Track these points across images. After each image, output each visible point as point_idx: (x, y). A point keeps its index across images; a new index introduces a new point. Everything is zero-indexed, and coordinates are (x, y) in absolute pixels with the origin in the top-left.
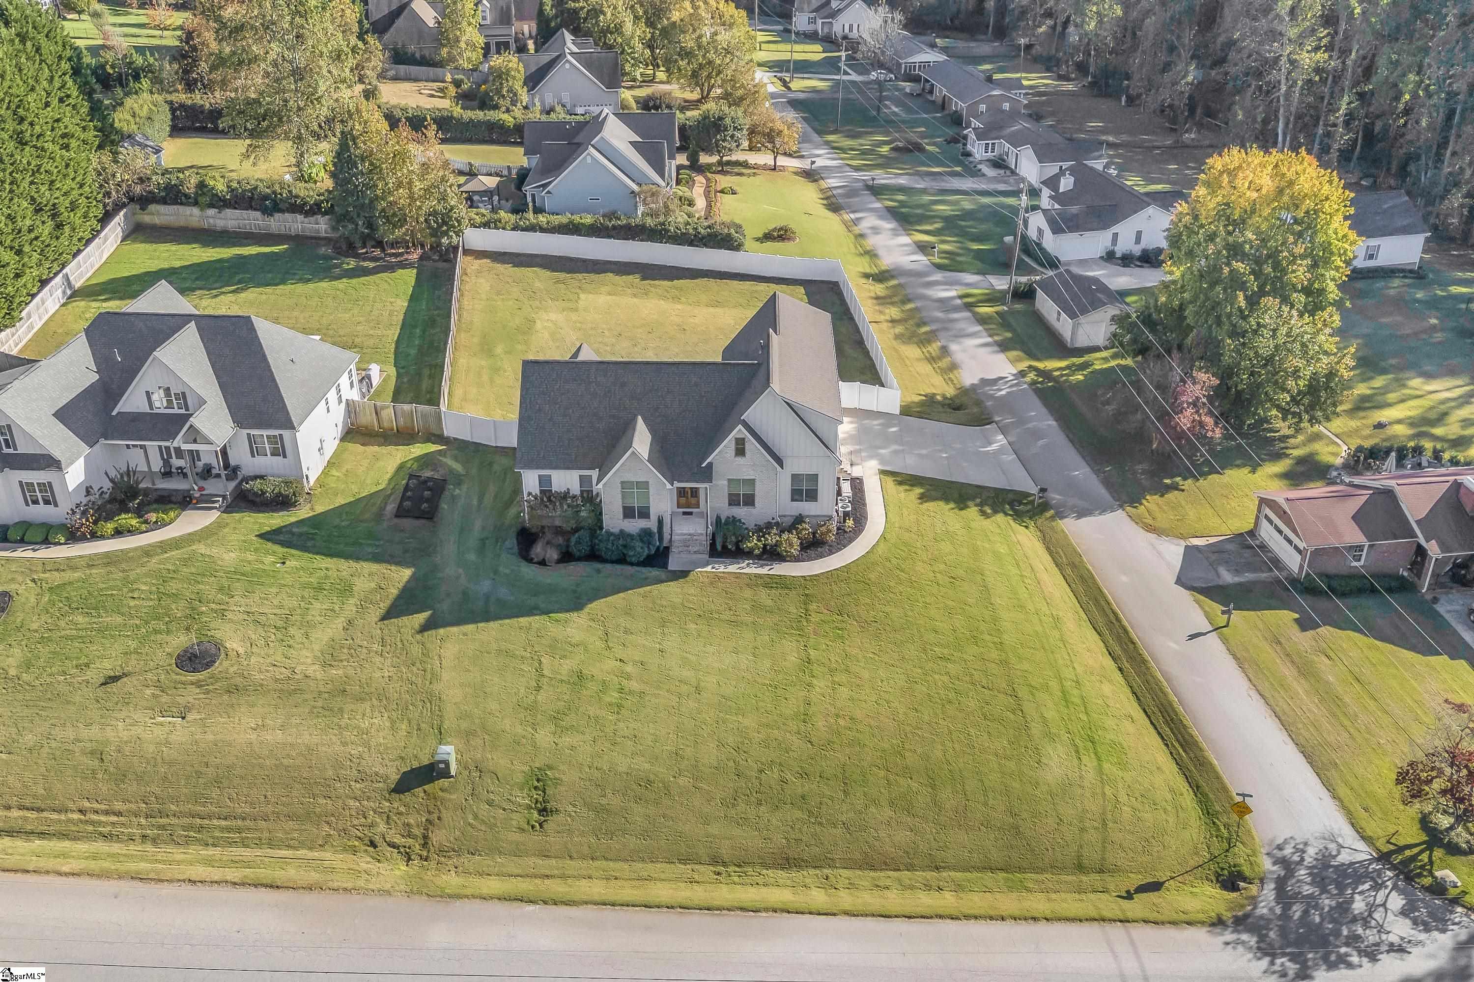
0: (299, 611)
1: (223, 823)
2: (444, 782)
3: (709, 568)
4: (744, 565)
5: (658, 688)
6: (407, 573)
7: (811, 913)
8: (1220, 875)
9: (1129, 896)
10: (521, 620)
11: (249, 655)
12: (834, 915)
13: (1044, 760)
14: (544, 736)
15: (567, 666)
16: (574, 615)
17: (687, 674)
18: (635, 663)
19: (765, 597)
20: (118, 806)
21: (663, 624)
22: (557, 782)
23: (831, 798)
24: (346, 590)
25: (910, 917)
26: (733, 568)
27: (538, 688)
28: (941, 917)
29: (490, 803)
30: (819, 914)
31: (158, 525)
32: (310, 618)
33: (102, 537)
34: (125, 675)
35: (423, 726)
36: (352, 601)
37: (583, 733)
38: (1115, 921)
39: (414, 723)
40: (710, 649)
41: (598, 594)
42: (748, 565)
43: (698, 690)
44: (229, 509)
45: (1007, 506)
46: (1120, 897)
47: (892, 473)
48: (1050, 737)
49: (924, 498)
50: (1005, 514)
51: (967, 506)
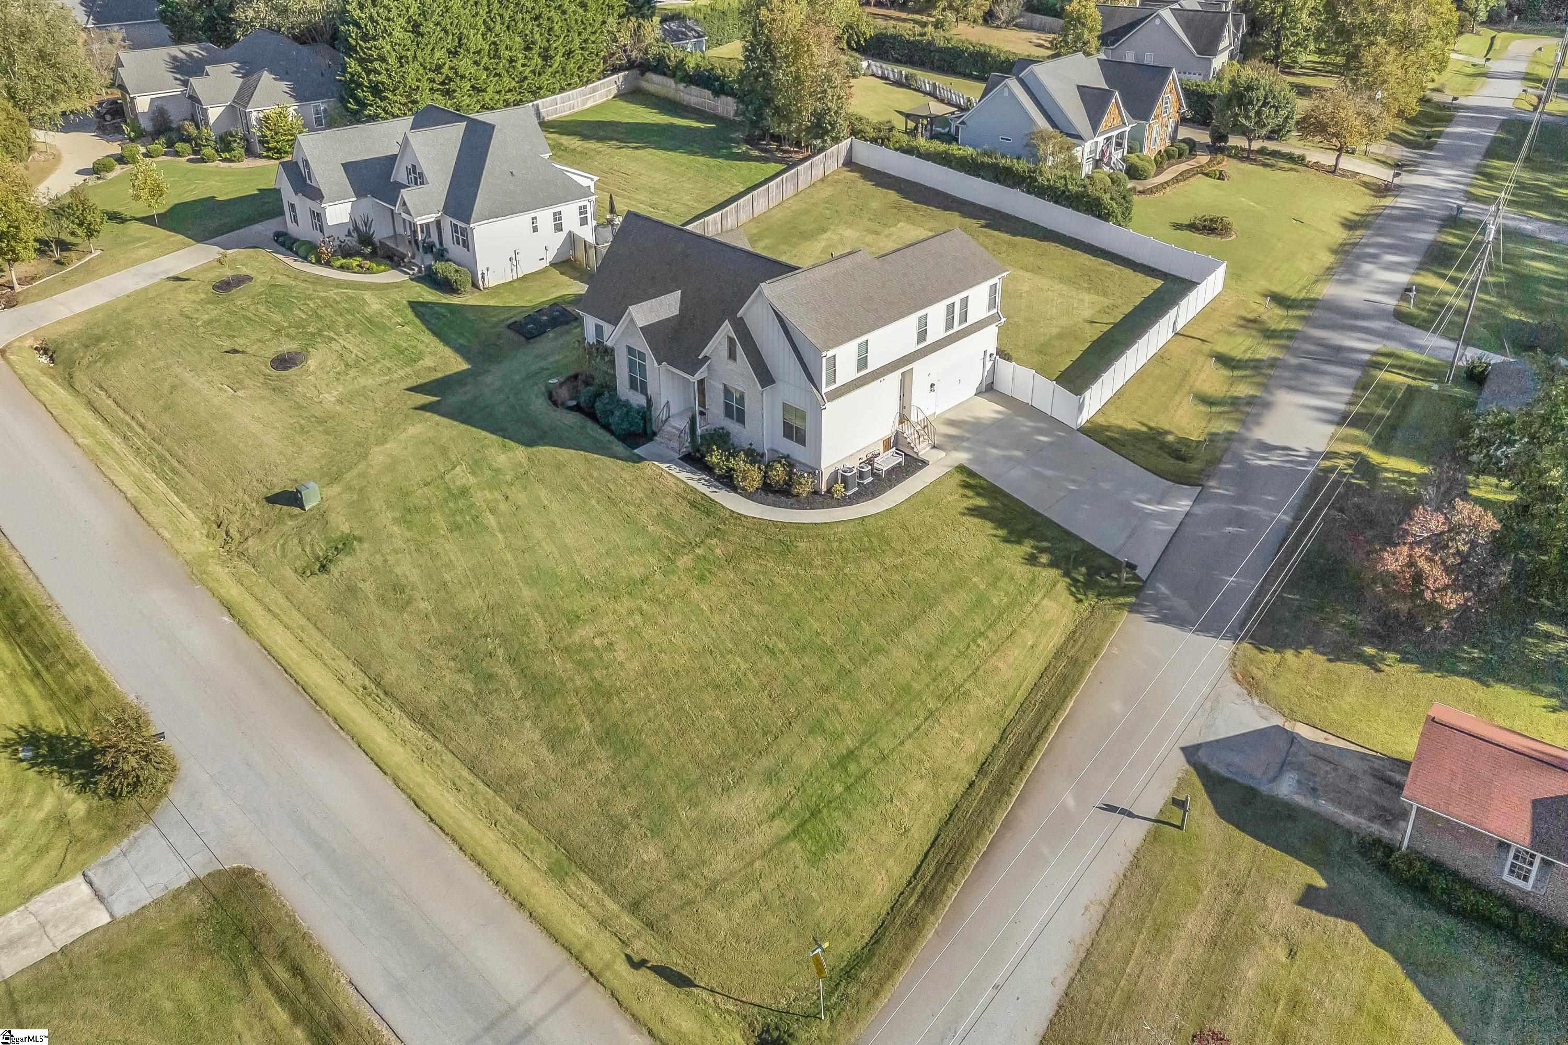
0: (372, 360)
1: (176, 464)
2: (297, 510)
3: (665, 466)
4: (696, 477)
6: (465, 366)
7: (372, 759)
8: (768, 1031)
9: (637, 964)
11: (312, 373)
12: (385, 773)
13: (734, 793)
14: (386, 518)
15: (464, 480)
16: (522, 448)
18: (514, 504)
19: (680, 512)
20: (149, 425)
22: (353, 552)
23: (509, 692)
24: (414, 361)
25: (432, 820)
26: (684, 475)
27: (428, 485)
28: (454, 840)
29: (300, 541)
30: (376, 764)
31: (369, 271)
32: (372, 367)
33: (332, 267)
34: (243, 352)
36: (408, 369)
38: (586, 968)
40: (582, 526)
41: (560, 441)
42: (703, 480)
43: (528, 549)
44: (417, 279)
45: (1083, 570)
46: (628, 957)
47: (971, 474)
48: (770, 777)
49: (975, 512)
50: (1067, 574)
51: (1019, 542)
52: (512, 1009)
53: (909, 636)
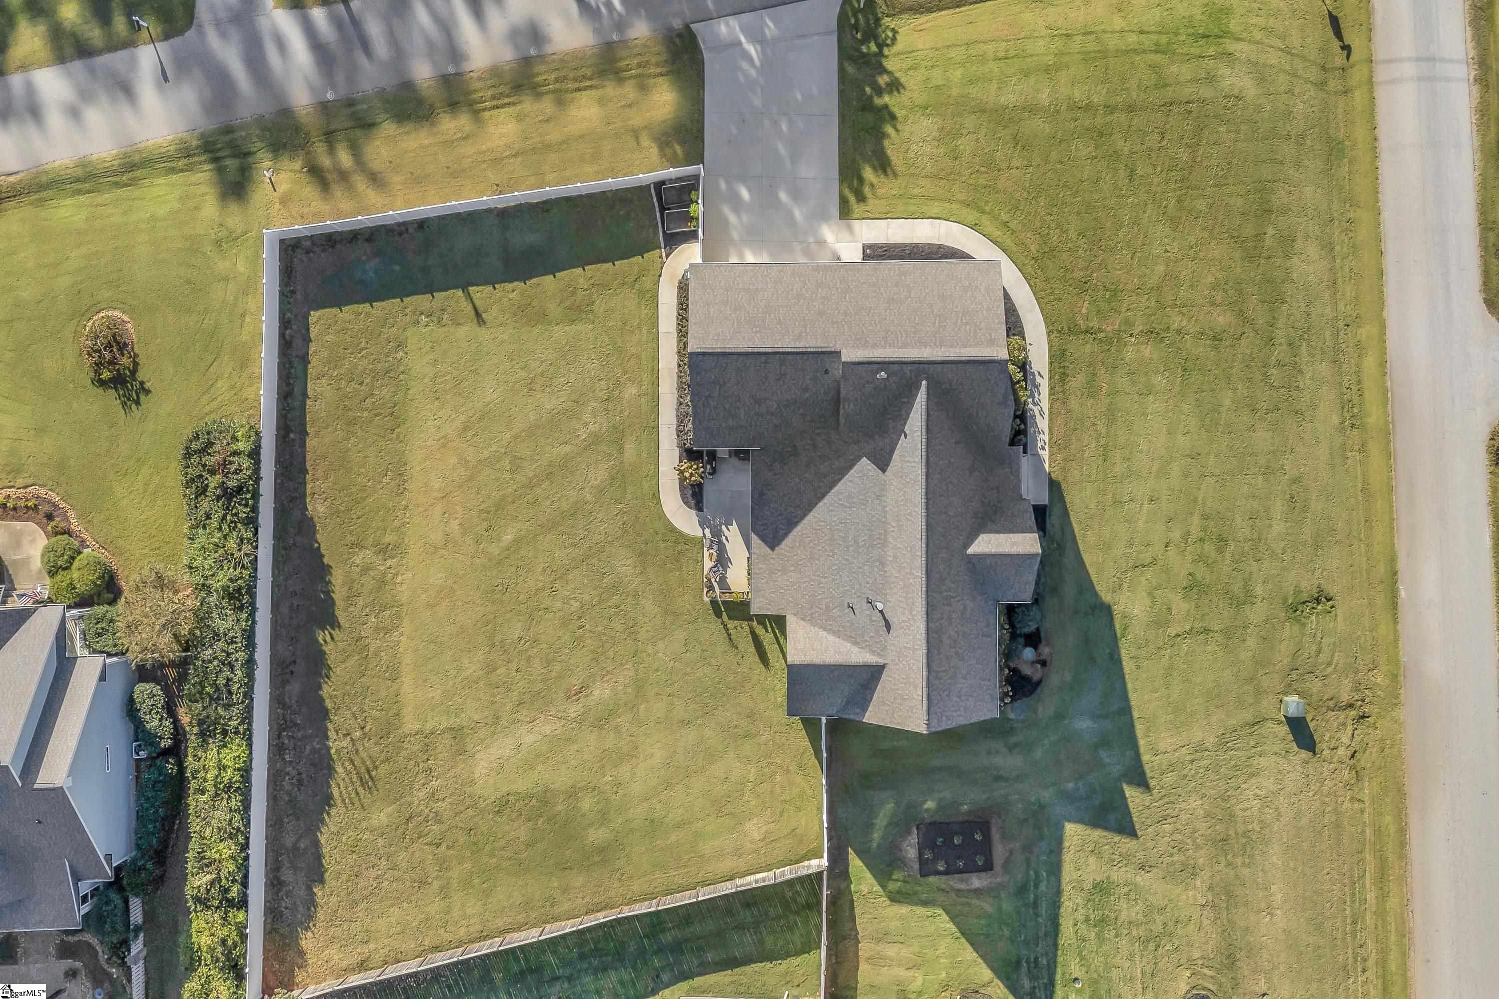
0: (1134, 933)
3: (1045, 454)
4: (1036, 410)
5: (1195, 500)
9: (1347, 49)
10: (1127, 670)
11: (1191, 962)
14: (1256, 613)
15: (1181, 606)
17: (1176, 470)
18: (1169, 529)
19: (1077, 382)
21: (1117, 503)
22: (1297, 592)
23: (1289, 316)
24: (1102, 889)
26: (1043, 424)
27: (1207, 631)
29: (1319, 652)
32: (1140, 917)
35: (1252, 743)
36: (1114, 877)
37: (1251, 574)
38: (1370, 71)
39: (1248, 754)
40: (1143, 446)
42: (1035, 404)
43: (1195, 456)
45: (864, 49)
46: (1348, 57)
47: (844, 203)
48: (1211, 79)
49: (883, 165)
50: (880, 54)
51: (886, 107)
52: (1420, 79)
53: (1044, 97)
